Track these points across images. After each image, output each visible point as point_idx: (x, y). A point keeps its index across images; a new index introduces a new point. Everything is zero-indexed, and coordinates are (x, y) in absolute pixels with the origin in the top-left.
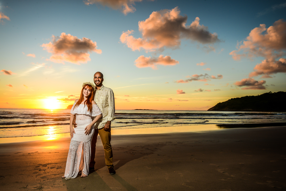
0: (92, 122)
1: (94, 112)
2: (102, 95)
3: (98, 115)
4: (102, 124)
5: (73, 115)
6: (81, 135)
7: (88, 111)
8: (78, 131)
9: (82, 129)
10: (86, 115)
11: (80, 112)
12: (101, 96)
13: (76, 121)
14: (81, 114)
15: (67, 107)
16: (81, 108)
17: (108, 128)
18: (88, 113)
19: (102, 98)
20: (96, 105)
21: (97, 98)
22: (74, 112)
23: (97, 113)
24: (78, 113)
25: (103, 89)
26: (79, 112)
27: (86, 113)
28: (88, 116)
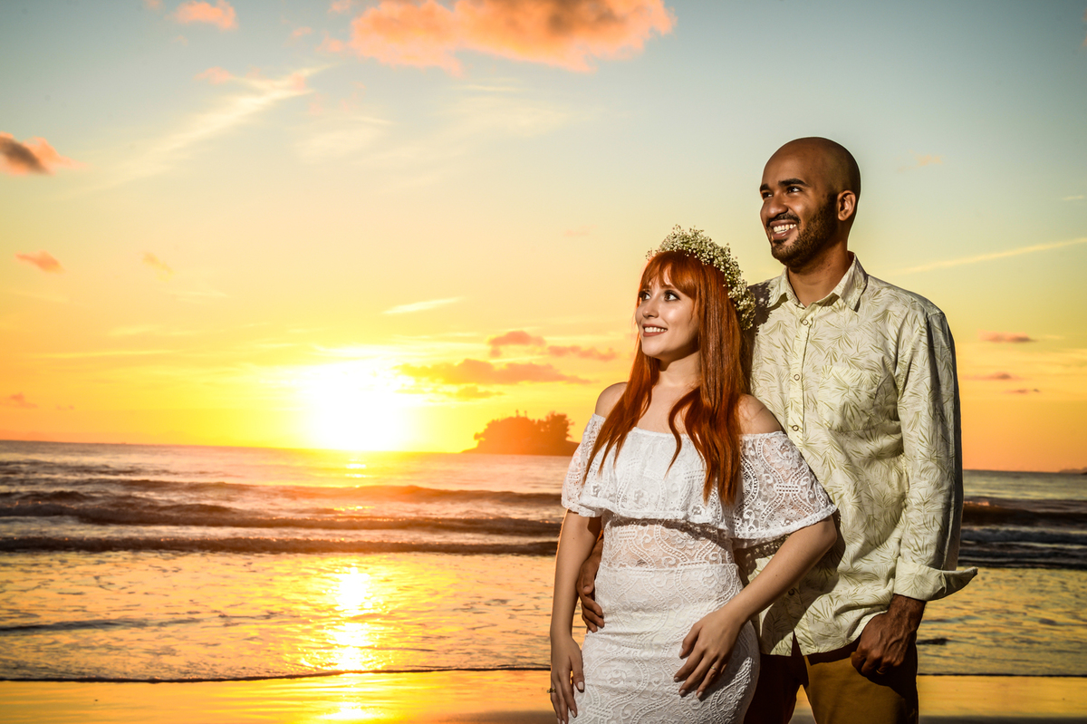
0: (743, 598)
1: (760, 504)
2: (852, 352)
3: (795, 526)
4: (838, 614)
5: (581, 526)
6: (638, 701)
7: (706, 498)
8: (619, 665)
9: (651, 647)
10: (686, 527)
11: (639, 496)
12: (833, 358)
13: (601, 572)
14: (645, 522)
15: (477, 437)
16: (644, 466)
17: (894, 658)
18: (708, 513)
19: (848, 380)
20: (777, 438)
21: (801, 378)
22: (585, 500)
23: (788, 511)
24: (622, 510)
25: (856, 294)
26: (632, 496)
27: (685, 508)
28: (708, 536)
